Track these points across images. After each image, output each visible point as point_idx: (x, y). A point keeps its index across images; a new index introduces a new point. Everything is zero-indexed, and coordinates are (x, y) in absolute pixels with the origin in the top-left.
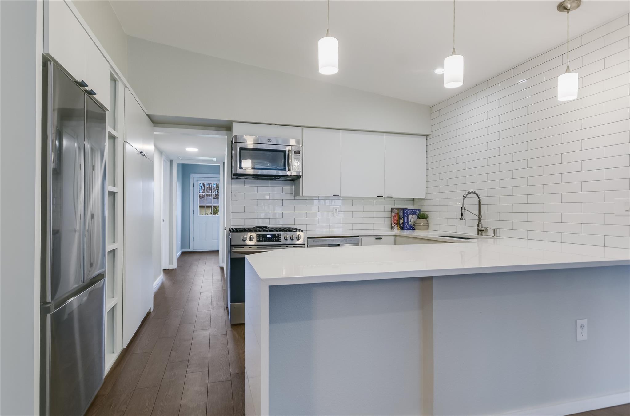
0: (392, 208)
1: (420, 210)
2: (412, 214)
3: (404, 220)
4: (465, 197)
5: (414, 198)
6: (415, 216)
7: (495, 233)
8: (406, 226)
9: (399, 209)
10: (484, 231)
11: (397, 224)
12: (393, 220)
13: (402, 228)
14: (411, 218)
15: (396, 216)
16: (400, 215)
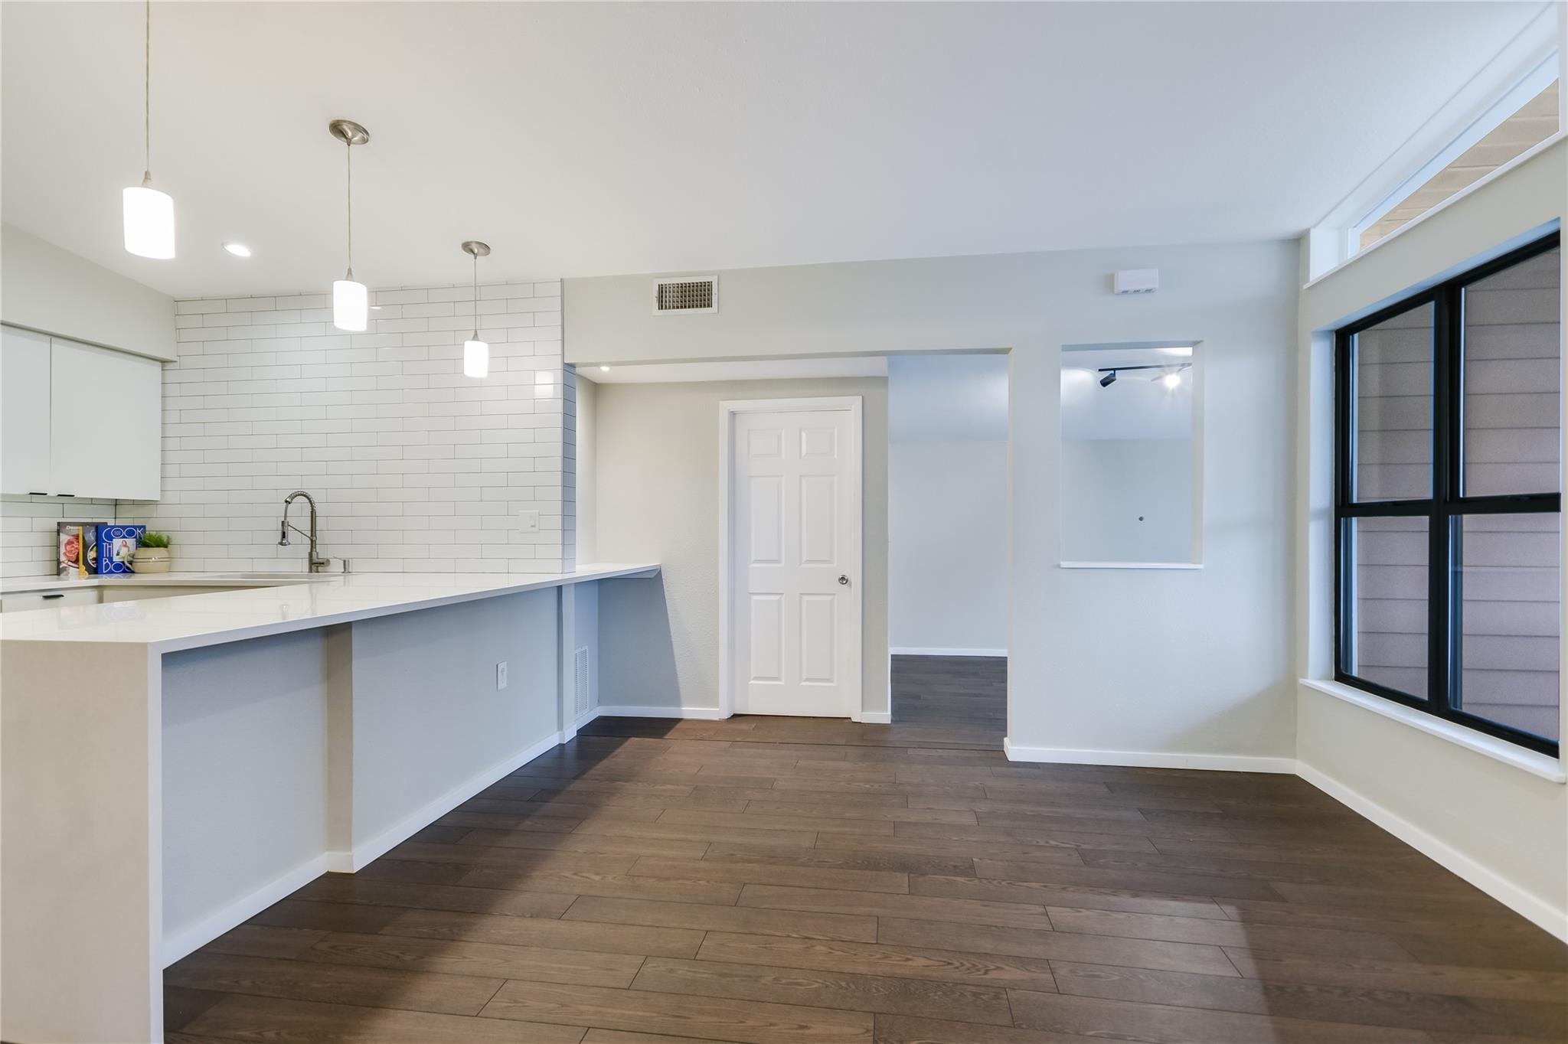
0: (59, 524)
1: (144, 527)
2: (124, 537)
3: (99, 551)
4: (290, 503)
5: (116, 500)
6: (131, 542)
7: (347, 566)
8: (107, 565)
9: (84, 525)
10: (323, 563)
11: (77, 561)
12: (65, 554)
13: (95, 571)
14: (121, 548)
15: (72, 543)
16: (86, 539)
